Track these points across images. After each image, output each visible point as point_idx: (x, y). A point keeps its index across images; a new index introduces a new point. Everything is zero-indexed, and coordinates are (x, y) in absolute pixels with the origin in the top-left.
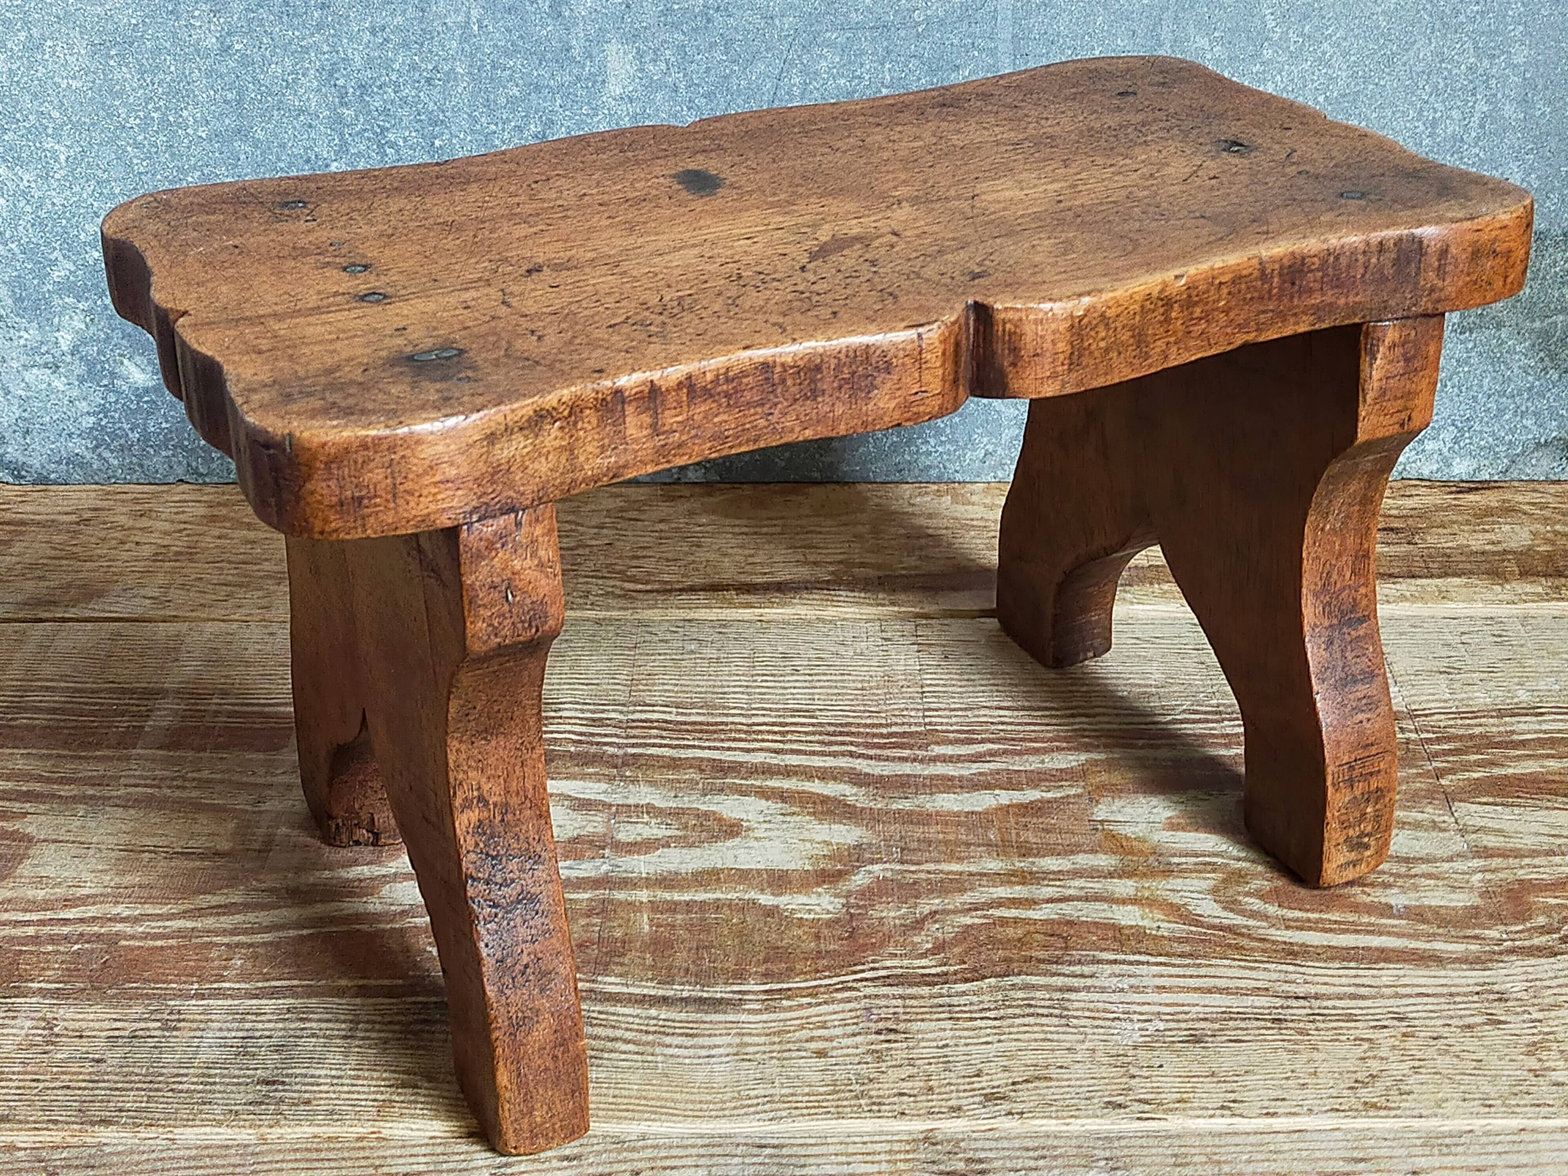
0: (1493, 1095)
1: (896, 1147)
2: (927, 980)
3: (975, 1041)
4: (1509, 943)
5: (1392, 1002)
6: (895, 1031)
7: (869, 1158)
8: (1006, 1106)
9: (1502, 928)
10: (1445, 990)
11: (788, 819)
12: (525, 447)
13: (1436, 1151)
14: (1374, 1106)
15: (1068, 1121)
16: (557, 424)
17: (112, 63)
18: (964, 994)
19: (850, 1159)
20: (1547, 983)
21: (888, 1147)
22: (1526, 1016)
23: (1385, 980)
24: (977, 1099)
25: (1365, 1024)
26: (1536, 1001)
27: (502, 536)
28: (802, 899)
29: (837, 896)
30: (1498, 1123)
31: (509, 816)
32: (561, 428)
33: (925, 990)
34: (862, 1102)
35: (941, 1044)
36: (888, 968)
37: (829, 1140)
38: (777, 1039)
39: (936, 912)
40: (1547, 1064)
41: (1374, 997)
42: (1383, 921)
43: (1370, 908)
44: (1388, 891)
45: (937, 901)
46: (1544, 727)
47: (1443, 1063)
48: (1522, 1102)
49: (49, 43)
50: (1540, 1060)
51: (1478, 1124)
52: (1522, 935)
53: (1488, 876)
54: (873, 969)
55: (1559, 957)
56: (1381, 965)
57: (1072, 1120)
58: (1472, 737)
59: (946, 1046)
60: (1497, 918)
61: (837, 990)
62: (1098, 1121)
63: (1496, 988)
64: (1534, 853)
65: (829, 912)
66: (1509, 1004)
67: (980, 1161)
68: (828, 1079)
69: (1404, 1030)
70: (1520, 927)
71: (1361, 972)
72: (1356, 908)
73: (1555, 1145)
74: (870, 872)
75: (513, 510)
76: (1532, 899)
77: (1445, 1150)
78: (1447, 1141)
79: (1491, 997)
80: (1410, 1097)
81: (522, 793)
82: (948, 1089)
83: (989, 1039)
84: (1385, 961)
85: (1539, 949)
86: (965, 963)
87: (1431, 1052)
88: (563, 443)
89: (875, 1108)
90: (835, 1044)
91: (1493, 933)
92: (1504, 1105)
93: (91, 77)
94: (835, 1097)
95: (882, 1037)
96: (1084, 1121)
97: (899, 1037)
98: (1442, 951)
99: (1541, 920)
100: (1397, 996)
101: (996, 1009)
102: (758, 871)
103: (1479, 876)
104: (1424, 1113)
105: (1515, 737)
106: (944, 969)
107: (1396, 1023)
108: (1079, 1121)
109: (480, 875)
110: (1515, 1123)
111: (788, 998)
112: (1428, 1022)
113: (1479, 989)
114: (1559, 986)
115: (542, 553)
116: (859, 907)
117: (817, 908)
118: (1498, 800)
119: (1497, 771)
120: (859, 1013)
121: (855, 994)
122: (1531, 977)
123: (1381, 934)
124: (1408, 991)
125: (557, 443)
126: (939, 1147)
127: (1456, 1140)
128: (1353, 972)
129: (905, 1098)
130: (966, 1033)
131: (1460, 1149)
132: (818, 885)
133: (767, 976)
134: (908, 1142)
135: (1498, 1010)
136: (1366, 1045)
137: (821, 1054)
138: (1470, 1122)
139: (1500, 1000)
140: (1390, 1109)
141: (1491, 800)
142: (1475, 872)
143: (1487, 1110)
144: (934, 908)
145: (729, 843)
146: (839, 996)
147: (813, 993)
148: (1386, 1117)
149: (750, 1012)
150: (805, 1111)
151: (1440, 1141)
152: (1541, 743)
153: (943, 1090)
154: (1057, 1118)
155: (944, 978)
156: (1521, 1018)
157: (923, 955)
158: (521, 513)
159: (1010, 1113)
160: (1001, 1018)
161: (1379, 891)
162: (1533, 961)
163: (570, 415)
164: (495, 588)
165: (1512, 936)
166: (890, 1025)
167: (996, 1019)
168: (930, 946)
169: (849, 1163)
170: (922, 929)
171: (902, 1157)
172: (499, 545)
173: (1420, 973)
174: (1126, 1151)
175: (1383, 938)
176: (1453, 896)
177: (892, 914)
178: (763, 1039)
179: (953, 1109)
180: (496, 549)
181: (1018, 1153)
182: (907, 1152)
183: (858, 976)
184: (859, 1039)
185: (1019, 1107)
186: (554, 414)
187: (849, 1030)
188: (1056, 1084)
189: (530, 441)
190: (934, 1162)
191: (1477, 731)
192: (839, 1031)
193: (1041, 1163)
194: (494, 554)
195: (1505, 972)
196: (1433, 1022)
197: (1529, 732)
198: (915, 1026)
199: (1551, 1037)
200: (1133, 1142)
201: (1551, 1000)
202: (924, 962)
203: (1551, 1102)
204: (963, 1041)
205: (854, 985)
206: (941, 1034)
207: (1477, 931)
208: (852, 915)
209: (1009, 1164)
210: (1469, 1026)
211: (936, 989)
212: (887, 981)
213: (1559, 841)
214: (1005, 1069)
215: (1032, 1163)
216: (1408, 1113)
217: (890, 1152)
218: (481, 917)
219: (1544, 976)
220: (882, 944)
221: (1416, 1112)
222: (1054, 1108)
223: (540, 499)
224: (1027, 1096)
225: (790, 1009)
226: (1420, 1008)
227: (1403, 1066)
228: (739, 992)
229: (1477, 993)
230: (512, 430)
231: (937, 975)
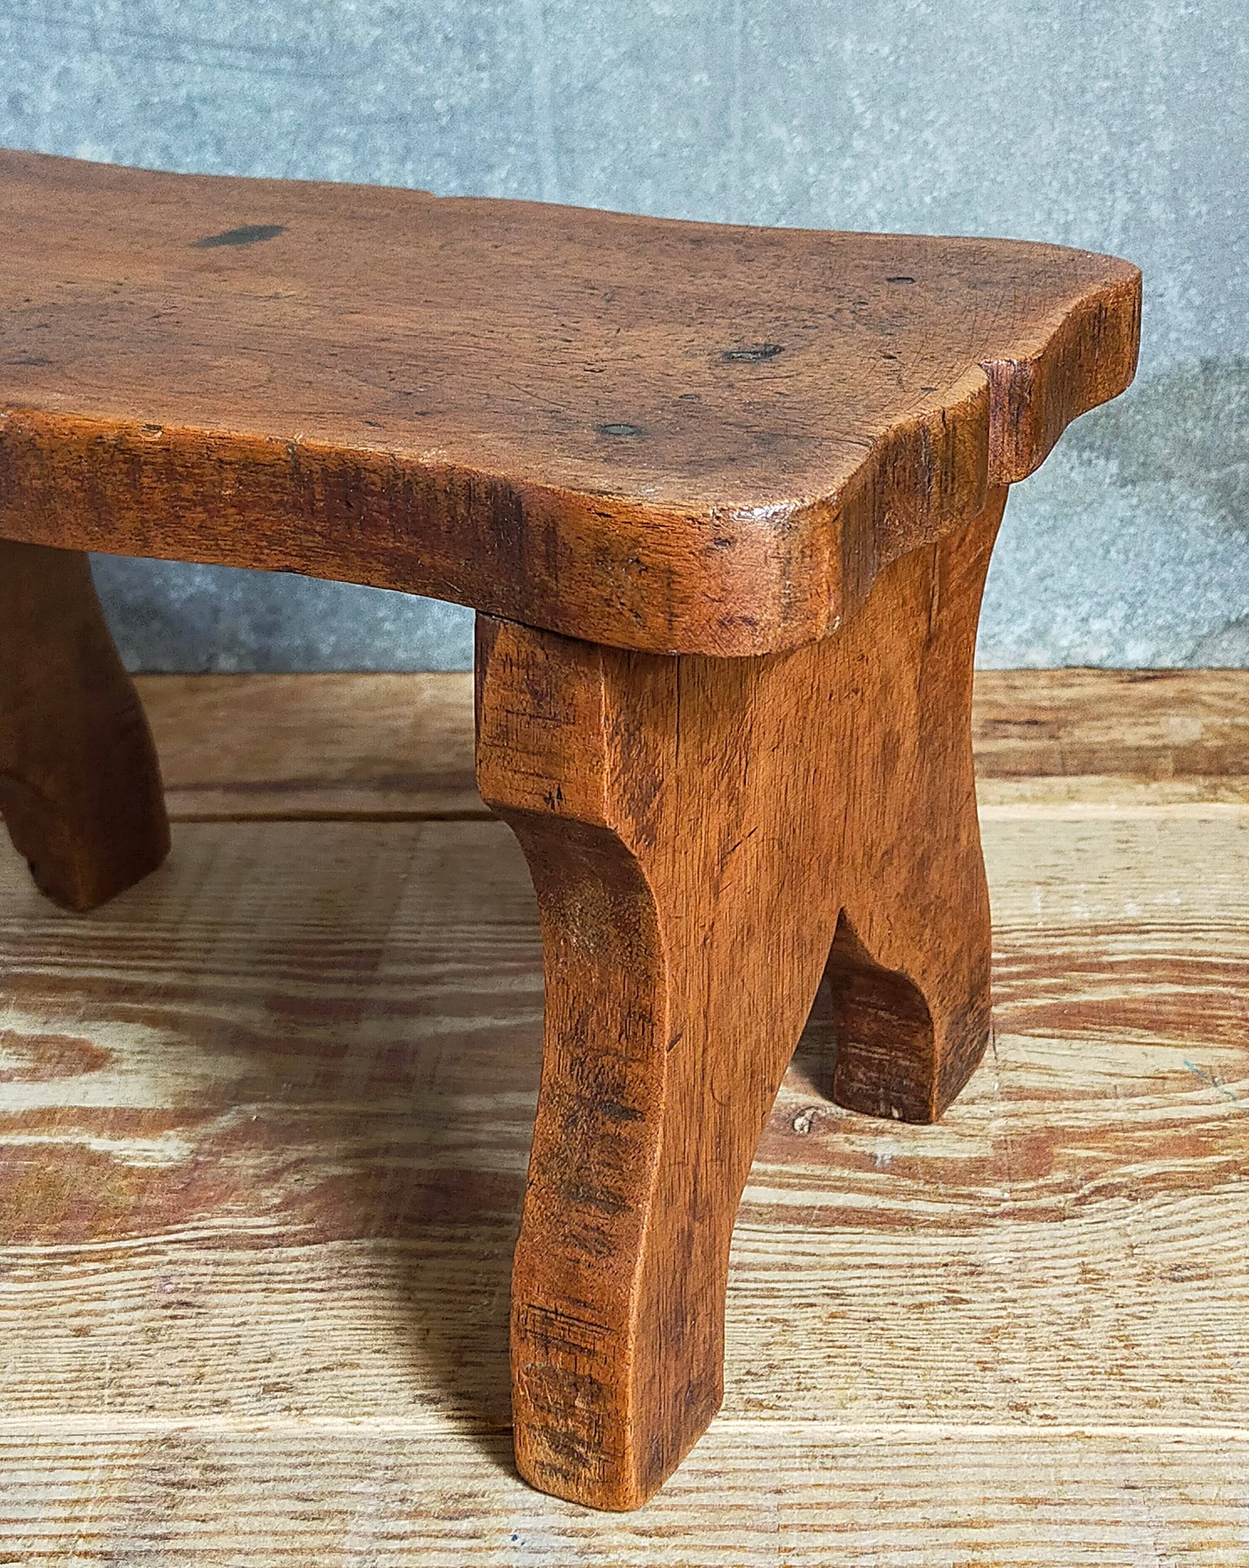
0: (918, 1393)
1: (122, 1450)
2: (256, 1243)
3: (283, 1317)
4: (1011, 1204)
5: (834, 1274)
6: (187, 1304)
7: (82, 1463)
8: (286, 1399)
9: (1006, 1185)
10: (906, 1261)
11: (171, 1049)
13: (817, 1464)
14: (760, 1405)
15: (358, 1419)
18: (296, 1259)
19: (56, 1464)
20: (1040, 1254)
21: (110, 1450)
22: (998, 1294)
23: (835, 1248)
24: (253, 1391)
25: (787, 1302)
26: (1017, 1276)
28: (144, 1143)
29: (188, 1140)
30: (914, 1430)
33: (249, 1255)
34: (106, 1392)
35: (238, 1321)
36: (214, 1227)
37: (42, 1441)
38: (35, 1313)
39: (303, 1160)
40: (1003, 1355)
41: (812, 1268)
42: (860, 1175)
43: (846, 1160)
44: (879, 1139)
45: (310, 1147)
46: (1146, 947)
47: (869, 1353)
48: (955, 1402)
50: (996, 1349)
51: (888, 1430)
52: (1029, 1195)
53: (1012, 1122)
54: (194, 1229)
55: (1066, 1222)
56: (837, 1229)
57: (364, 1419)
58: (1051, 958)
59: (245, 1323)
60: (1003, 1173)
61: (136, 1255)
62: (397, 1419)
63: (972, 1259)
64: (1080, 1095)
65: (170, 1159)
66: (983, 1278)
67: (222, 1469)
68: (76, 1364)
69: (834, 1309)
70: (1030, 1184)
71: (806, 1237)
72: (830, 1159)
73: (975, 1459)
74: (245, 1112)
76: (1056, 1150)
77: (829, 1463)
78: (837, 1451)
79: (962, 1269)
80: (808, 1395)
82: (222, 1377)
83: (301, 1316)
84: (846, 1223)
85: (1045, 1211)
86: (311, 1221)
87: (860, 1337)
89: (120, 1400)
90: (104, 1320)
91: (994, 1192)
92: (930, 1407)
94: (75, 1385)
95: (169, 1312)
96: (379, 1420)
97: (190, 1312)
98: (920, 1213)
99: (1059, 1176)
100: (845, 1267)
101: (328, 1278)
102: (105, 1111)
103: (1001, 1122)
104: (820, 1414)
105: (1105, 959)
106: (283, 1229)
107: (827, 1300)
108: (372, 1420)
110: (936, 1430)
111: (73, 1263)
112: (868, 1300)
113: (949, 1259)
114: (1054, 1257)
116: (210, 1153)
117: (158, 1156)
118: (1057, 1032)
119: (1068, 998)
120: (152, 1282)
121: (158, 1258)
122: (1021, 1246)
123: (850, 1190)
124: (858, 1260)
126: (178, 1451)
127: (849, 1450)
128: (797, 1237)
129: (163, 1388)
130: (276, 1308)
131: (851, 1462)
132: (173, 1126)
133: (58, 1236)
134: (141, 1444)
135: (965, 1288)
136: (778, 1328)
137: (81, 1332)
138: (876, 1427)
139: (972, 1273)
140: (779, 1408)
141: (1049, 1031)
142: (997, 1117)
143: (904, 1411)
144: (303, 1156)
145: (85, 1078)
146: (137, 1261)
147: (105, 1257)
148: (772, 1418)
149: (18, 1280)
150: (28, 1403)
151: (826, 1451)
152: (1136, 965)
153: (216, 1378)
154: (345, 1416)
155: (278, 1240)
156: (989, 1297)
157: (265, 1213)
159: (288, 1409)
160: (330, 1289)
161: (866, 1139)
162: (1032, 1226)
165: (1016, 1195)
166: (184, 1297)
167: (322, 1290)
168: (277, 1201)
169: (52, 1469)
170: (277, 1181)
171: (124, 1462)
173: (881, 1239)
174: (416, 1459)
175: (851, 1196)
176: (958, 1146)
177: (250, 1162)
178: (17, 1313)
179: (217, 1403)
181: (276, 1460)
182: (134, 1456)
183: (172, 1237)
184: (138, 1314)
185: (301, 1401)
187: (131, 1303)
188: (363, 1372)
190: (162, 1470)
191: (1059, 951)
192: (116, 1305)
193: (300, 1472)
195: (991, 1239)
196: (875, 1300)
197: (1124, 953)
198: (215, 1299)
199: (1021, 1321)
200: (430, 1447)
201: (1038, 1275)
202: (260, 1221)
203: (990, 1404)
204: (267, 1318)
205: (163, 1247)
206: (245, 1309)
207: (973, 1189)
208: (198, 1163)
209: (257, 1473)
210: (921, 1306)
211: (261, 1254)
212: (204, 1244)
213: (1115, 1081)
214: (306, 1353)
215: (287, 1473)
216: (799, 1414)
217: (111, 1457)
219: (1039, 1244)
220: (221, 1198)
221: (809, 1414)
222: (345, 1403)
224: (321, 1385)
225: (71, 1276)
226: (864, 1282)
227: (816, 1354)
228: (15, 1256)
229: (946, 1265)
231: (273, 1237)
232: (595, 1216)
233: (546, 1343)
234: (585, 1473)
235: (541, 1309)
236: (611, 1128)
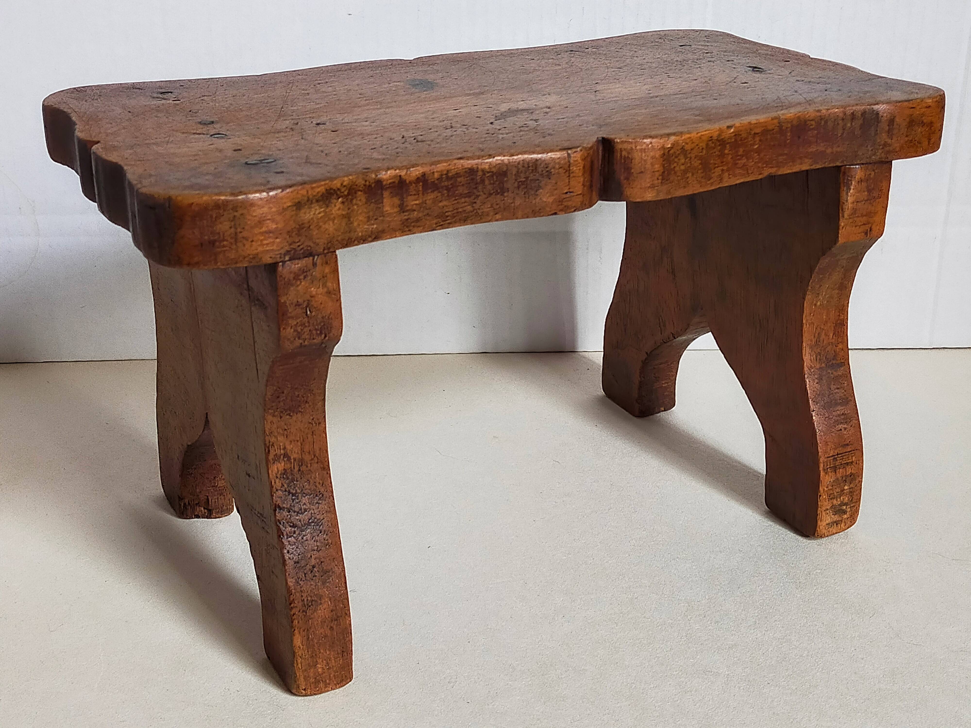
12: (319, 213)
16: (340, 200)
27: (304, 272)
31: (303, 468)
32: (343, 203)
75: (310, 254)
81: (312, 453)
88: (344, 213)
109: (284, 505)
115: (329, 284)
125: (340, 212)
158: (316, 257)
163: (349, 194)
164: (299, 305)
172: (302, 277)
180: (300, 280)
186: (338, 192)
189: (322, 210)
194: (298, 283)
218: (285, 534)
223: (329, 249)
230: (312, 201)
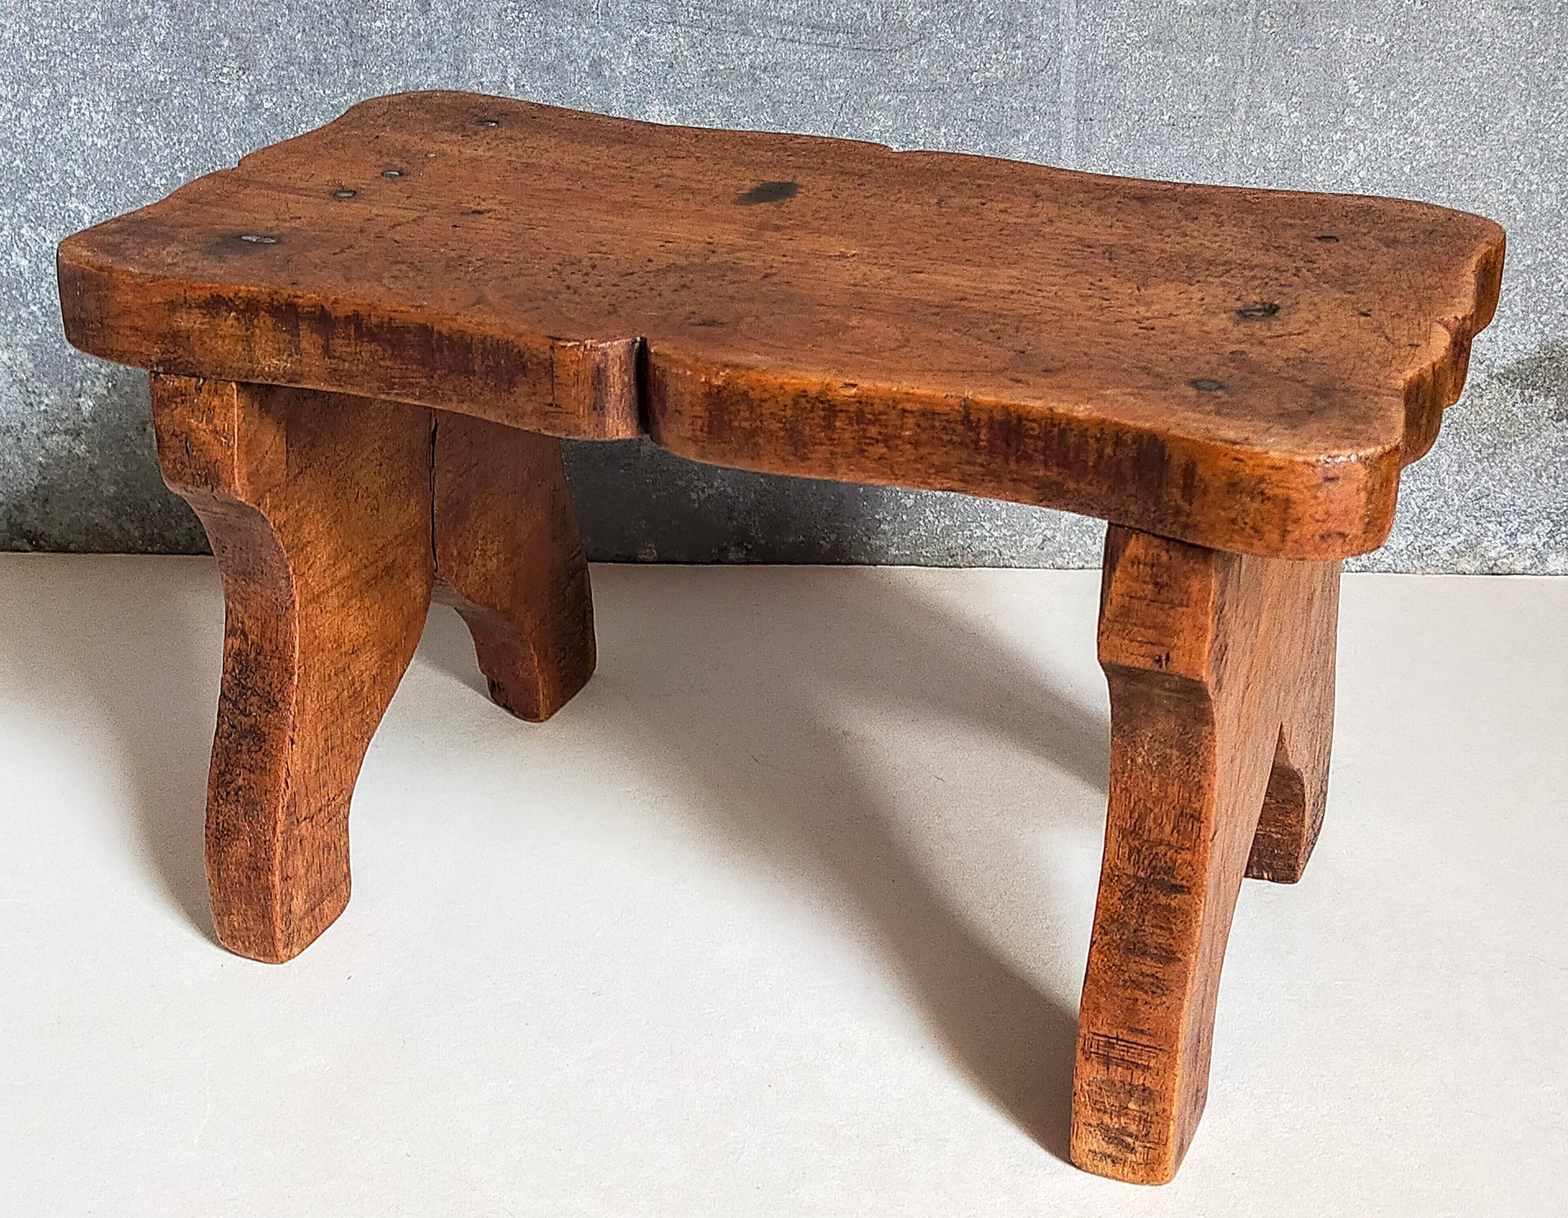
17: (138, 120)
49: (75, 100)
93: (118, 135)
232: (1149, 966)
233: (1107, 1061)
234: (1131, 1157)
235: (1105, 1036)
236: (1163, 900)
